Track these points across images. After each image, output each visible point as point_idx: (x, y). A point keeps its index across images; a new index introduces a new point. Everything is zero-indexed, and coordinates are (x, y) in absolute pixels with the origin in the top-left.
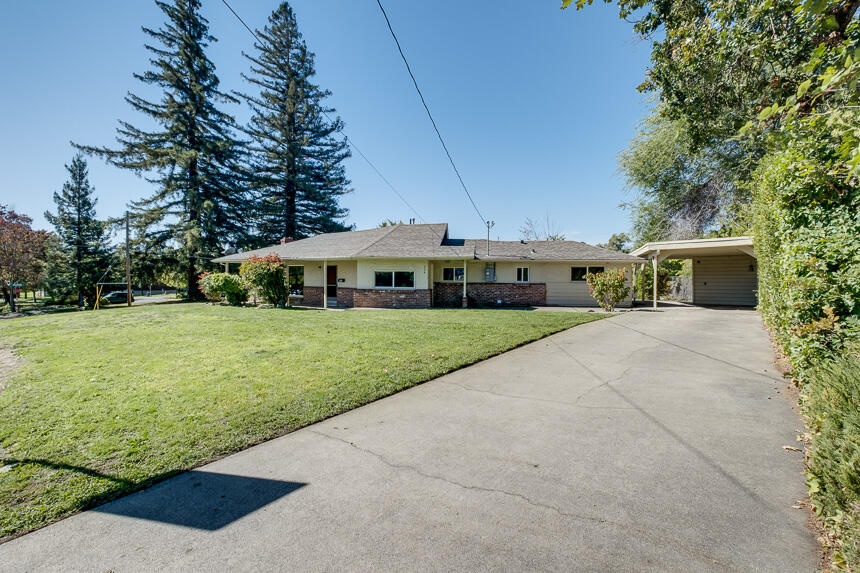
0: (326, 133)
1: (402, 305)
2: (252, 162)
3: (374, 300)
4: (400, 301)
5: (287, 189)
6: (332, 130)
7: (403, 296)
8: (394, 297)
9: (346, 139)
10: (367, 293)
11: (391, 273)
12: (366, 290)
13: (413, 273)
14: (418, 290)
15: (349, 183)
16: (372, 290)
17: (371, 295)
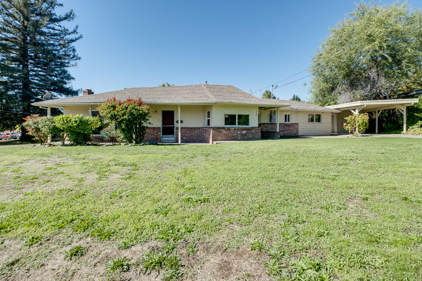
1: (244, 138)
3: (226, 135)
4: (242, 135)
7: (245, 132)
8: (239, 132)
9: (77, 27)
10: (221, 130)
11: (235, 115)
12: (219, 128)
13: (248, 115)
14: (252, 127)
15: (80, 59)
16: (223, 128)
17: (224, 132)
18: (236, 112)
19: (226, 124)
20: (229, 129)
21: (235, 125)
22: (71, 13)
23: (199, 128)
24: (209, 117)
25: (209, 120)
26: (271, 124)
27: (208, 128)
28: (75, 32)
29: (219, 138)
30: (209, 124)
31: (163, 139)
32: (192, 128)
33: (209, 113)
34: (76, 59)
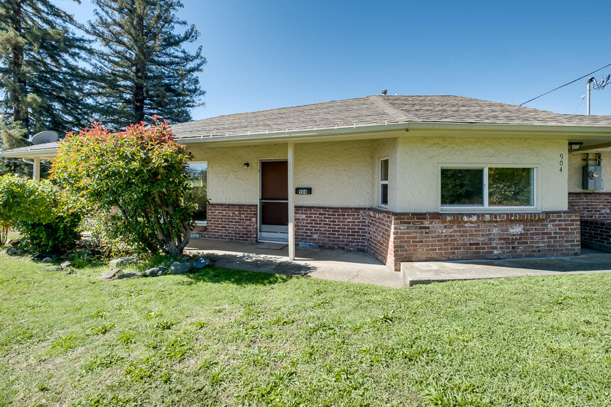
0: (177, 43)
2: (94, 61)
3: (446, 240)
4: (509, 241)
5: (136, 95)
6: (186, 38)
7: (517, 229)
8: (495, 231)
9: (200, 49)
10: (426, 223)
11: (480, 172)
12: (421, 216)
13: (528, 171)
14: (547, 213)
15: (204, 93)
16: (436, 216)
17: (438, 227)
18: (484, 159)
19: (443, 202)
20: (457, 218)
21: (482, 203)
22: (192, 30)
23: (357, 209)
24: (385, 177)
25: (385, 188)
26: (586, 194)
27: (381, 212)
28: (198, 56)
29: (421, 251)
30: (385, 201)
31: (264, 234)
32: (335, 209)
33: (385, 164)
34: (200, 94)
